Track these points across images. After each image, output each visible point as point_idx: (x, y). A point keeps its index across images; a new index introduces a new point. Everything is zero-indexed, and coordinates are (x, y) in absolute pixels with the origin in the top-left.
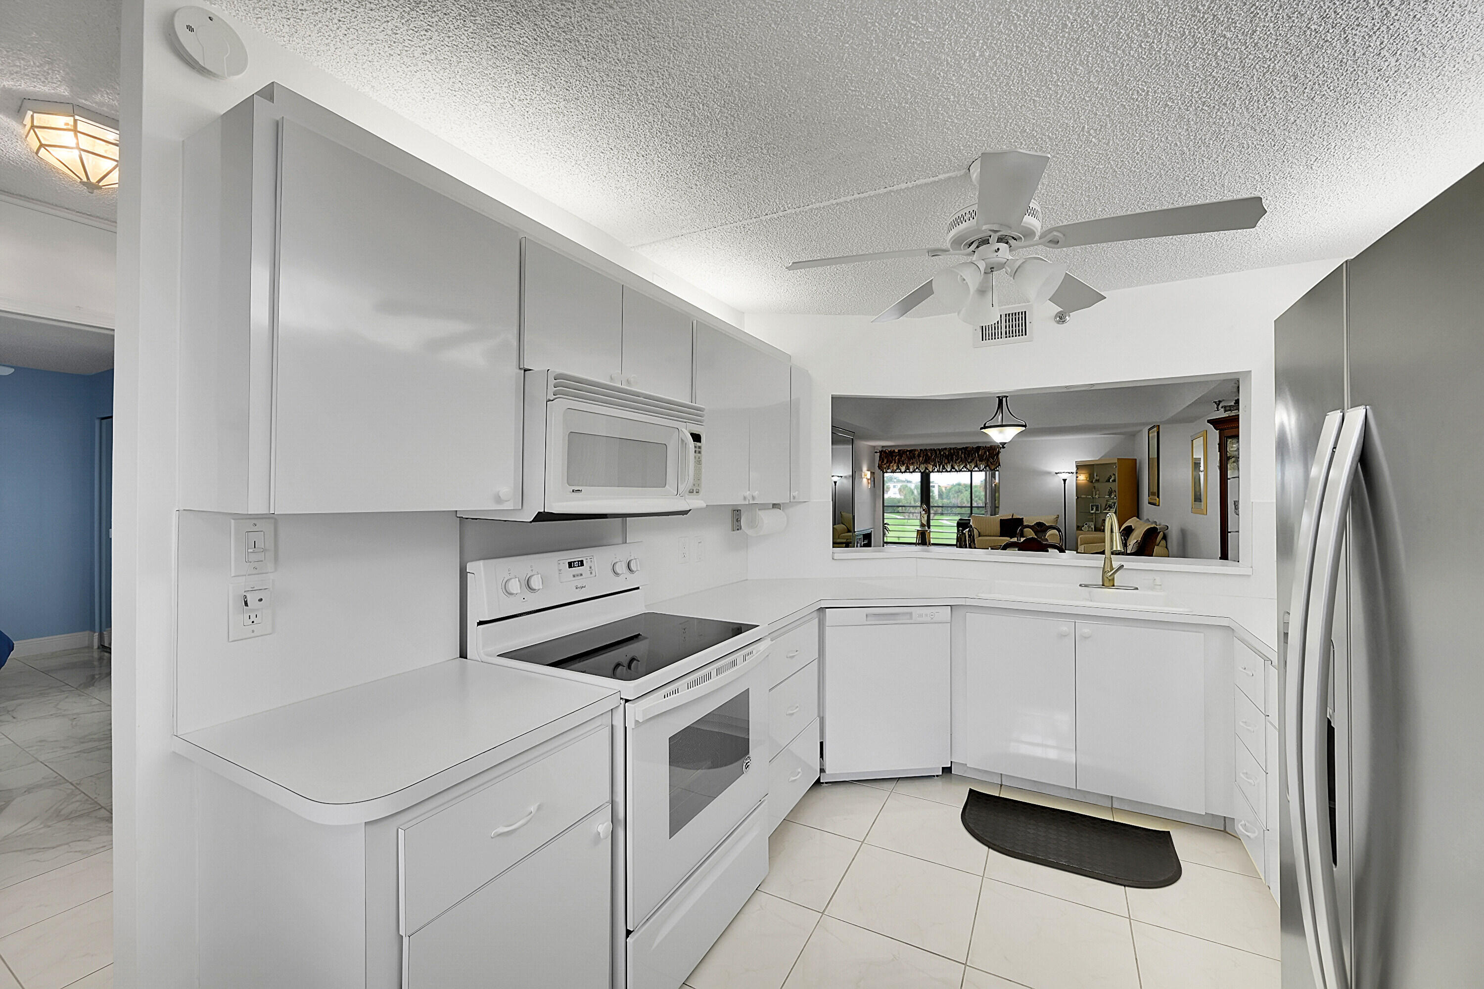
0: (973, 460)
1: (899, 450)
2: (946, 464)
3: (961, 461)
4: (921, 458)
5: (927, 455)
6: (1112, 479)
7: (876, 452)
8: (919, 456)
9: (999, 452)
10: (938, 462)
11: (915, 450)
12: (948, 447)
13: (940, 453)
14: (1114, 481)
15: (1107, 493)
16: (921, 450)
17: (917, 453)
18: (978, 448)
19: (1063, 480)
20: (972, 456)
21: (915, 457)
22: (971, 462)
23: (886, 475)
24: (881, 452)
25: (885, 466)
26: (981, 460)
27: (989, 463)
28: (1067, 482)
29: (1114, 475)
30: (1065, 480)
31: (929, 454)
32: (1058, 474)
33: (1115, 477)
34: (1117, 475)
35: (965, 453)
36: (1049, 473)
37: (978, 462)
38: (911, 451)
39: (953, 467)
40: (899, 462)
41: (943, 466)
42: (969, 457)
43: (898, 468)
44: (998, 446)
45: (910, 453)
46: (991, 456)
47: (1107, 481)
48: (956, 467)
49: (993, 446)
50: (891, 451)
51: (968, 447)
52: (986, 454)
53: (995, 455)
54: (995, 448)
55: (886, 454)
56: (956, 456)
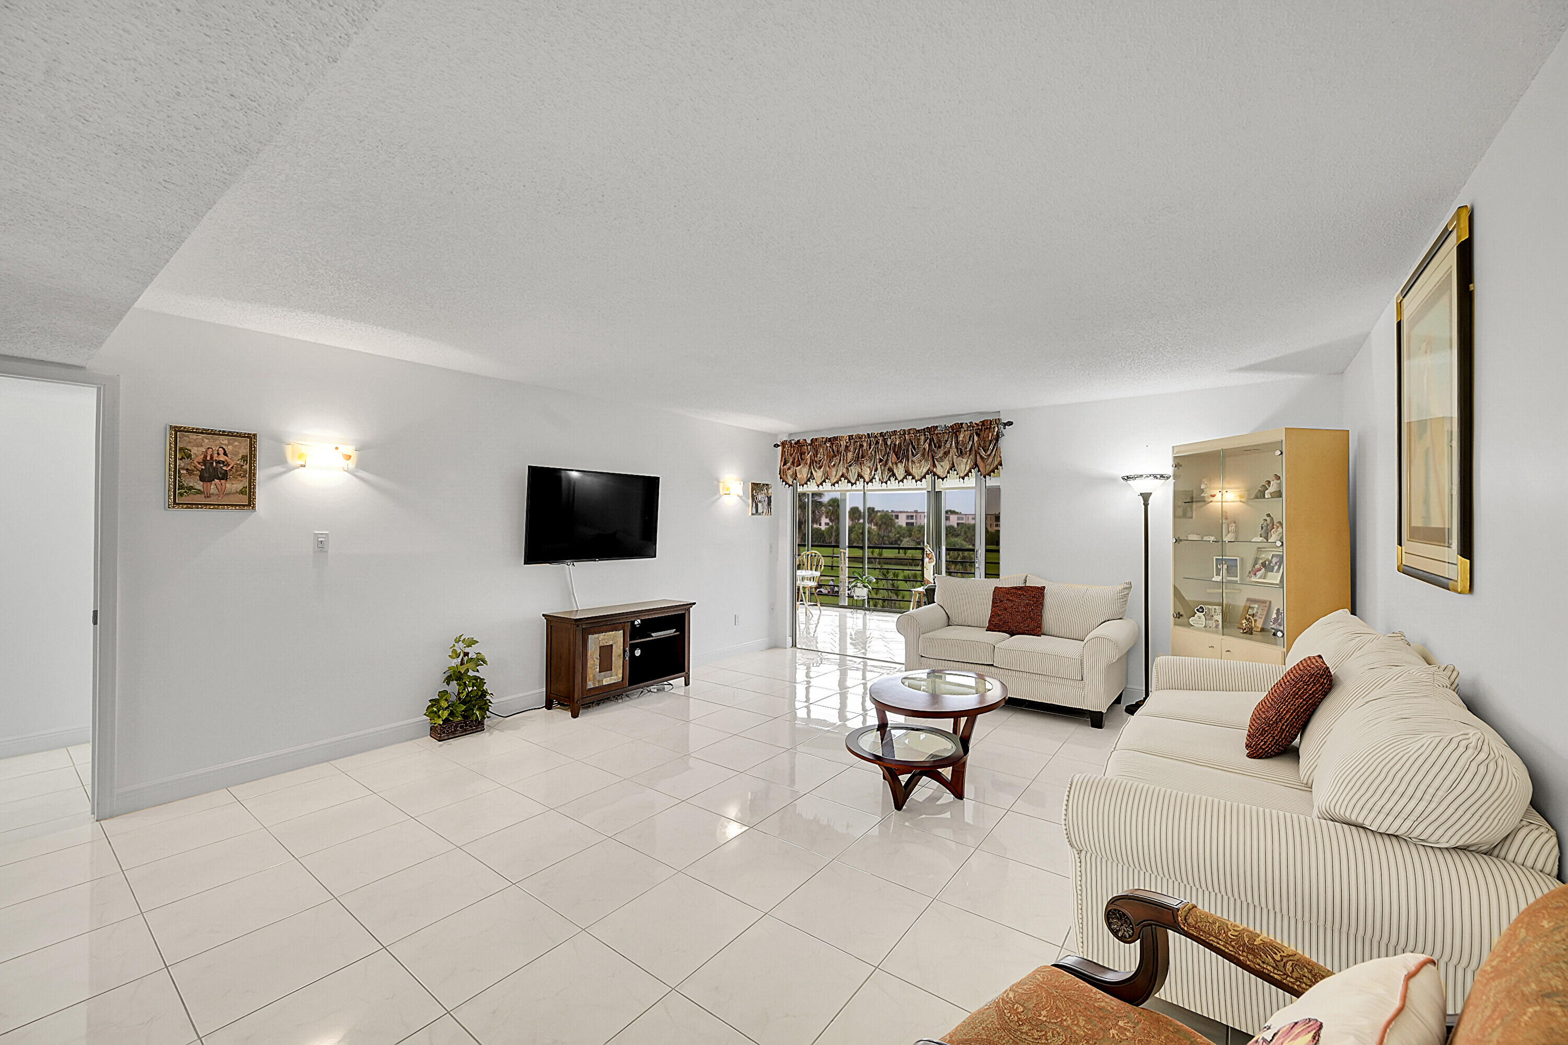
1: (812, 440)
2: (896, 464)
3: (924, 457)
4: (850, 455)
5: (862, 447)
6: (1272, 489)
7: (776, 446)
8: (847, 448)
9: (998, 436)
10: (882, 461)
11: (841, 438)
12: (900, 428)
13: (885, 441)
14: (1279, 494)
15: (1259, 531)
16: (850, 437)
17: (843, 443)
18: (956, 429)
19: (1142, 495)
20: (944, 446)
21: (840, 453)
22: (943, 460)
24: (784, 444)
25: (791, 473)
26: (961, 454)
27: (979, 460)
28: (1151, 501)
29: (1278, 478)
30: (1146, 497)
31: (866, 446)
32: (1131, 482)
33: (1280, 485)
34: (1284, 479)
35: (931, 441)
36: (1110, 480)
37: (956, 459)
38: (833, 440)
39: (908, 473)
40: (810, 464)
41: (891, 470)
42: (938, 447)
44: (998, 422)
45: (832, 444)
46: (982, 444)
47: (1257, 497)
48: (914, 471)
49: (987, 420)
50: (799, 441)
51: (937, 427)
52: (973, 441)
53: (991, 441)
54: (991, 424)
55: (792, 449)
56: (914, 447)
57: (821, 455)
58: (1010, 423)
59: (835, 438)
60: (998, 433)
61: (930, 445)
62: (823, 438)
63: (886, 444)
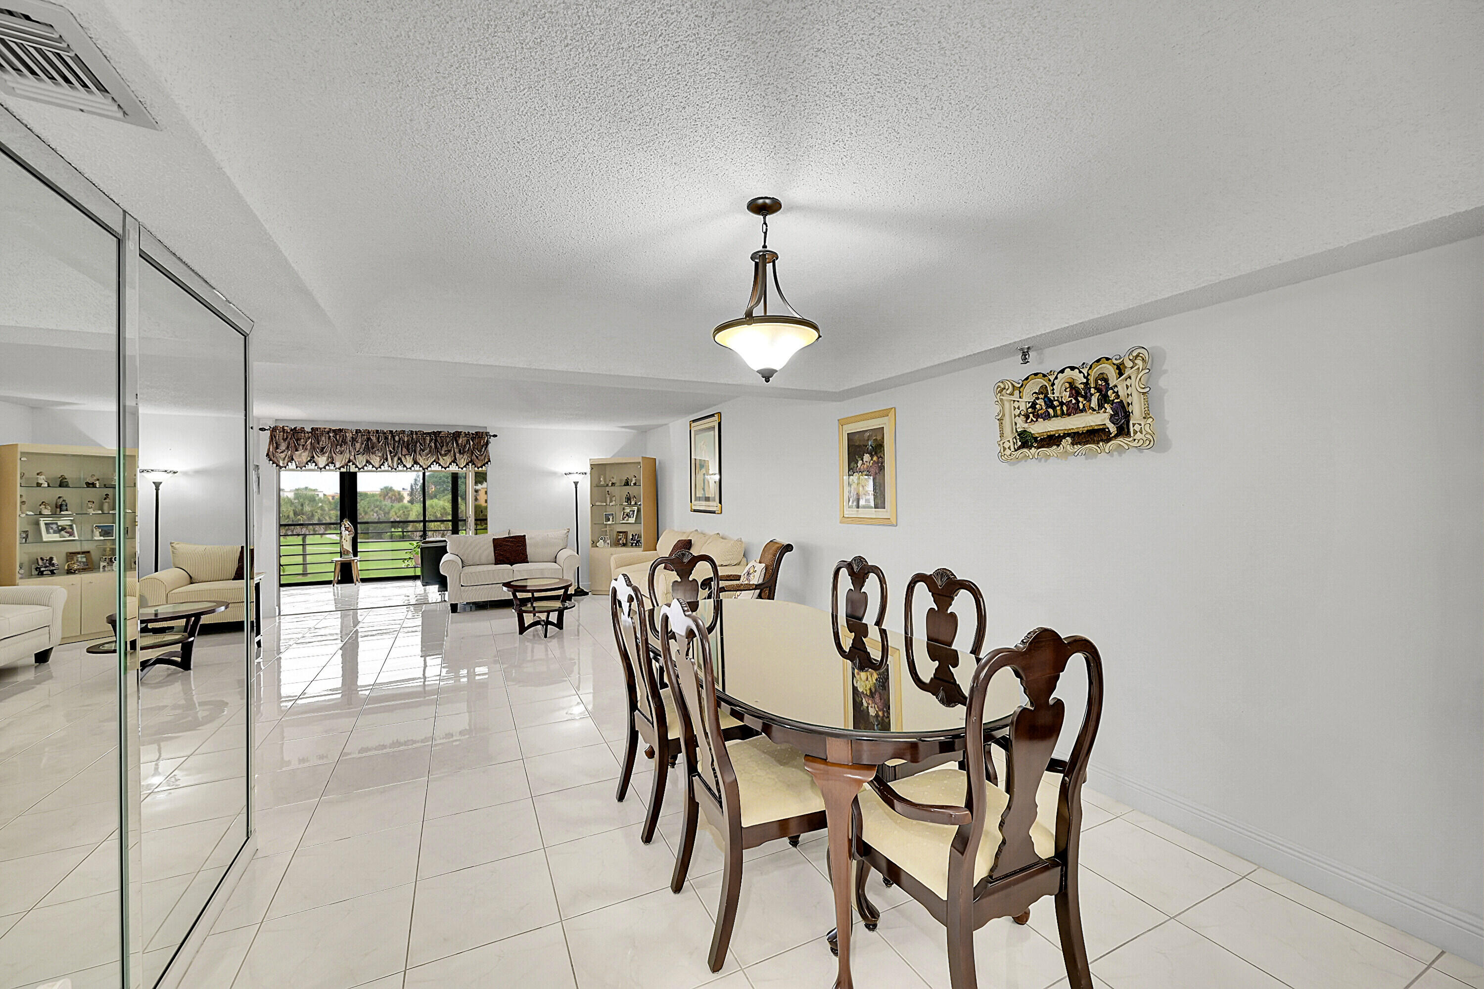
0: (449, 451)
1: (311, 429)
3: (430, 451)
4: (358, 445)
5: (369, 439)
7: (263, 430)
8: (354, 440)
9: (487, 443)
10: (391, 453)
11: (346, 431)
12: (407, 430)
13: (393, 437)
16: (358, 431)
17: (349, 435)
18: (456, 435)
19: (574, 482)
20: (447, 446)
21: (346, 443)
22: (446, 455)
23: (283, 473)
24: (274, 430)
25: (283, 455)
26: (460, 452)
27: (474, 457)
30: (576, 484)
31: (374, 439)
32: (568, 476)
35: (436, 441)
36: (554, 474)
37: (458, 455)
38: (337, 432)
40: (313, 448)
41: (399, 459)
42: (442, 447)
43: (312, 460)
44: (487, 434)
45: (336, 434)
46: (476, 447)
47: (625, 485)
48: (421, 461)
49: (480, 432)
50: (295, 428)
51: (441, 432)
52: (470, 445)
53: (483, 446)
54: (482, 435)
55: (285, 435)
56: (421, 444)
57: (323, 442)
58: (495, 436)
59: (340, 430)
60: (487, 441)
61: (435, 444)
62: (325, 428)
63: (394, 439)
